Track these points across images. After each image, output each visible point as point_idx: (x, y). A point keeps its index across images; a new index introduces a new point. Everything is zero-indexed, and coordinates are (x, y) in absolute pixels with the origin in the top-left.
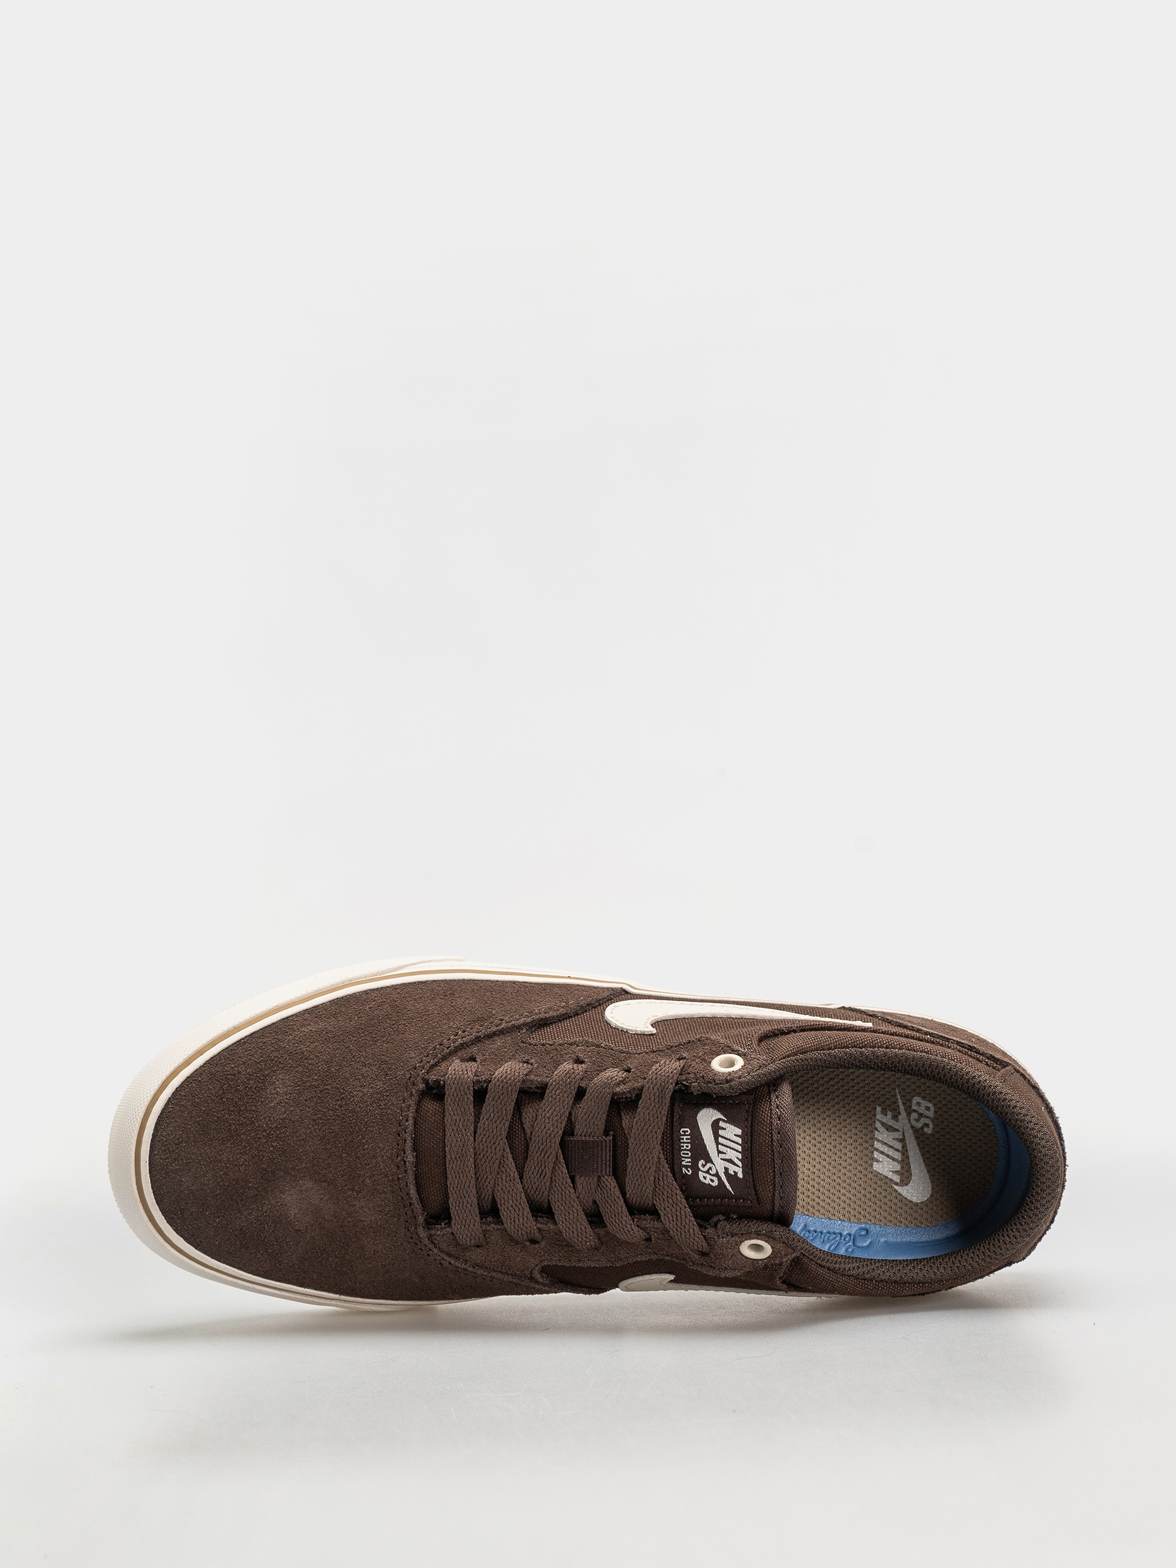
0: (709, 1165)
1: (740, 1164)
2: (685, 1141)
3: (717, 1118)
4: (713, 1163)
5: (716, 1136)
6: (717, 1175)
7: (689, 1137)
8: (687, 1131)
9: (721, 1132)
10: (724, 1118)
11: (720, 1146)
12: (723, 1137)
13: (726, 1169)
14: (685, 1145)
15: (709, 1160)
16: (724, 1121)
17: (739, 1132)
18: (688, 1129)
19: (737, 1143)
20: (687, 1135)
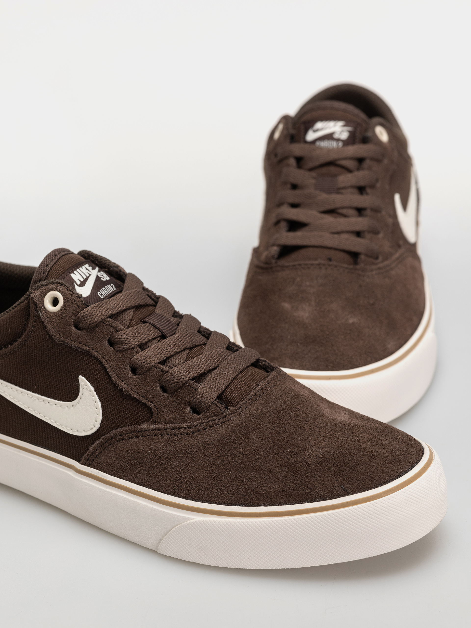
0: (100, 276)
1: (83, 267)
3: (78, 287)
4: (97, 275)
6: (99, 272)
9: (82, 280)
10: (75, 284)
11: (88, 276)
12: (82, 278)
13: (93, 269)
17: (72, 274)
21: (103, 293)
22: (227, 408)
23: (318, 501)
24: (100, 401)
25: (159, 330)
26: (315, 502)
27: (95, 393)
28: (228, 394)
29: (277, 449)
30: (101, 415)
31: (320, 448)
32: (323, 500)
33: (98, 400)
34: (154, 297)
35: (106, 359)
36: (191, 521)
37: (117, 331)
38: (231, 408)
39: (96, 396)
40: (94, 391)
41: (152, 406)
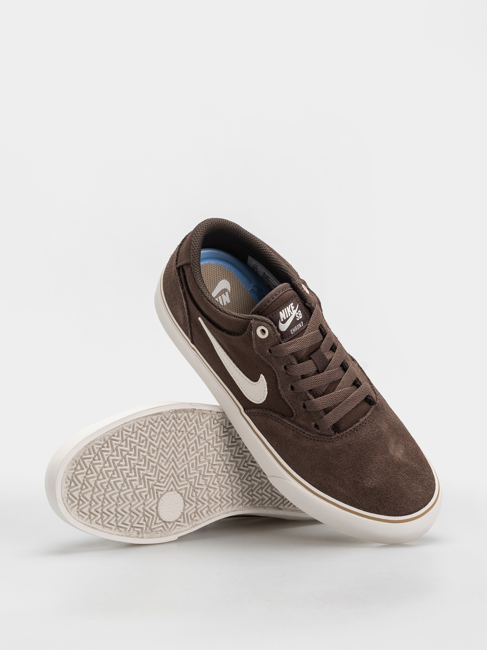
0: (297, 316)
1: (289, 306)
2: (295, 330)
3: (281, 323)
4: (295, 315)
5: (287, 319)
6: (297, 312)
7: (293, 329)
8: (292, 331)
9: (285, 318)
10: (280, 321)
11: (289, 316)
12: (286, 317)
13: (294, 309)
14: (296, 329)
15: (295, 317)
16: (281, 320)
17: (281, 312)
18: (291, 331)
19: (284, 311)
20: (293, 330)
21: (294, 330)
22: (335, 434)
23: (361, 510)
24: (268, 392)
25: (317, 367)
26: (359, 509)
27: (266, 387)
28: (339, 423)
29: (352, 470)
30: (265, 398)
31: (376, 478)
32: (364, 510)
33: (267, 391)
34: (324, 332)
35: (280, 375)
36: (291, 483)
37: (292, 364)
38: (337, 434)
39: (267, 388)
40: (266, 385)
41: (294, 411)
